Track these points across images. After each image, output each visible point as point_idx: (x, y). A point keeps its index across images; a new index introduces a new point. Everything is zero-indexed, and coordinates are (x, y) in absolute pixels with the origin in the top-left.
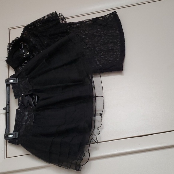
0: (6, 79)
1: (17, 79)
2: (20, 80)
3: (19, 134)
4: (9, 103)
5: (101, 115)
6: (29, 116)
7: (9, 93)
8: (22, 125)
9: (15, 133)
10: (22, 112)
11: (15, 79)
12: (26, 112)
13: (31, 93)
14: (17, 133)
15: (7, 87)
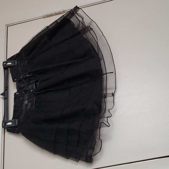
0: (4, 62)
1: (16, 61)
2: (19, 62)
3: (19, 122)
4: (7, 88)
5: (113, 95)
6: (30, 100)
7: (7, 77)
8: (22, 110)
9: (14, 120)
10: (21, 97)
11: (13, 61)
12: (26, 96)
13: (31, 75)
14: (17, 121)
15: (5, 71)
